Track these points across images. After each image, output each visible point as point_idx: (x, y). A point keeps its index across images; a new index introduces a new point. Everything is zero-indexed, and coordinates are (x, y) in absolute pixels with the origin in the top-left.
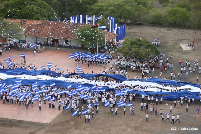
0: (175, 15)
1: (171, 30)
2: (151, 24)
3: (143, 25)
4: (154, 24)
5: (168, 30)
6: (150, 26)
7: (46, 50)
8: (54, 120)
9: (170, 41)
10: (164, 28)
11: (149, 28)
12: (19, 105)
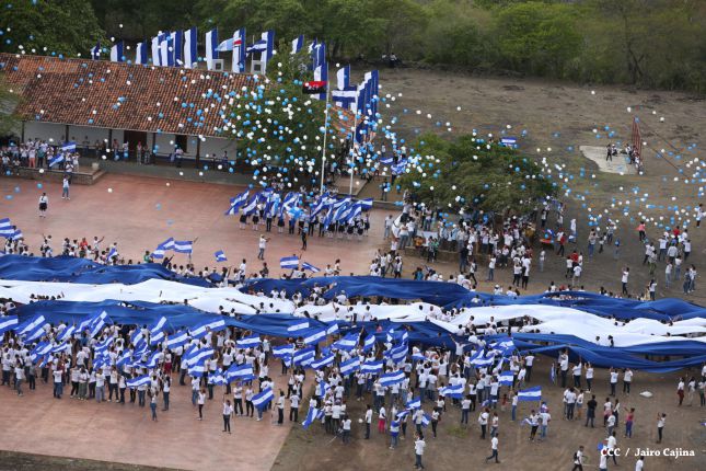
0: (526, 31)
1: (518, 89)
2: (433, 62)
3: (405, 66)
4: (445, 65)
5: (508, 88)
6: (432, 71)
7: (105, 172)
8: (275, 464)
9: (539, 134)
10: (488, 81)
11: (433, 78)
12: (119, 406)
